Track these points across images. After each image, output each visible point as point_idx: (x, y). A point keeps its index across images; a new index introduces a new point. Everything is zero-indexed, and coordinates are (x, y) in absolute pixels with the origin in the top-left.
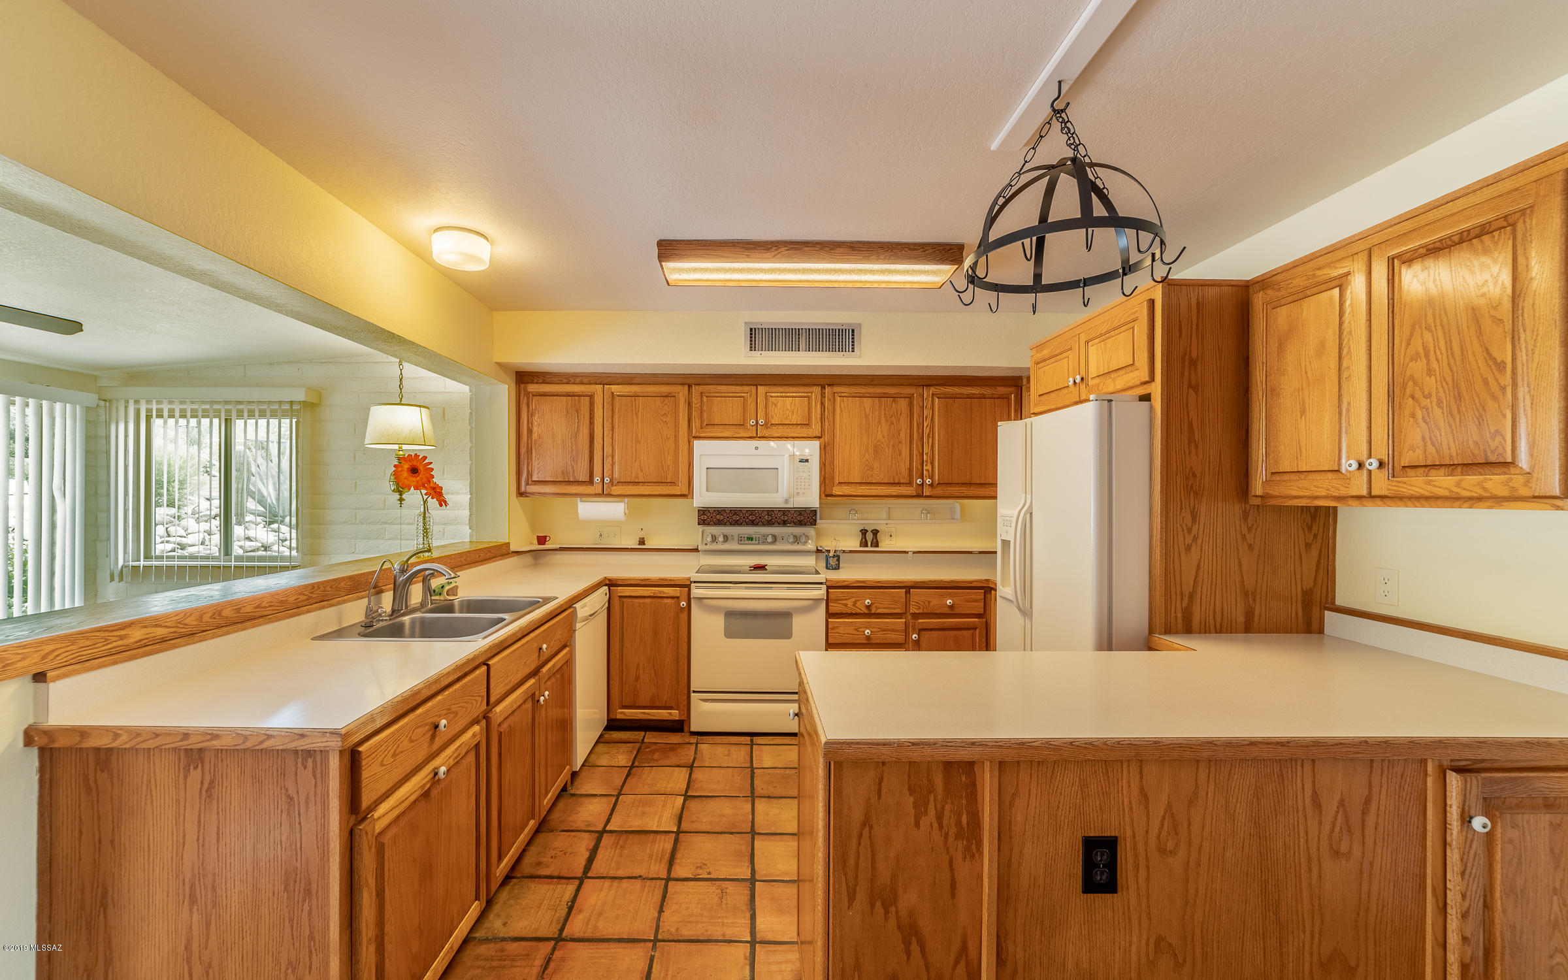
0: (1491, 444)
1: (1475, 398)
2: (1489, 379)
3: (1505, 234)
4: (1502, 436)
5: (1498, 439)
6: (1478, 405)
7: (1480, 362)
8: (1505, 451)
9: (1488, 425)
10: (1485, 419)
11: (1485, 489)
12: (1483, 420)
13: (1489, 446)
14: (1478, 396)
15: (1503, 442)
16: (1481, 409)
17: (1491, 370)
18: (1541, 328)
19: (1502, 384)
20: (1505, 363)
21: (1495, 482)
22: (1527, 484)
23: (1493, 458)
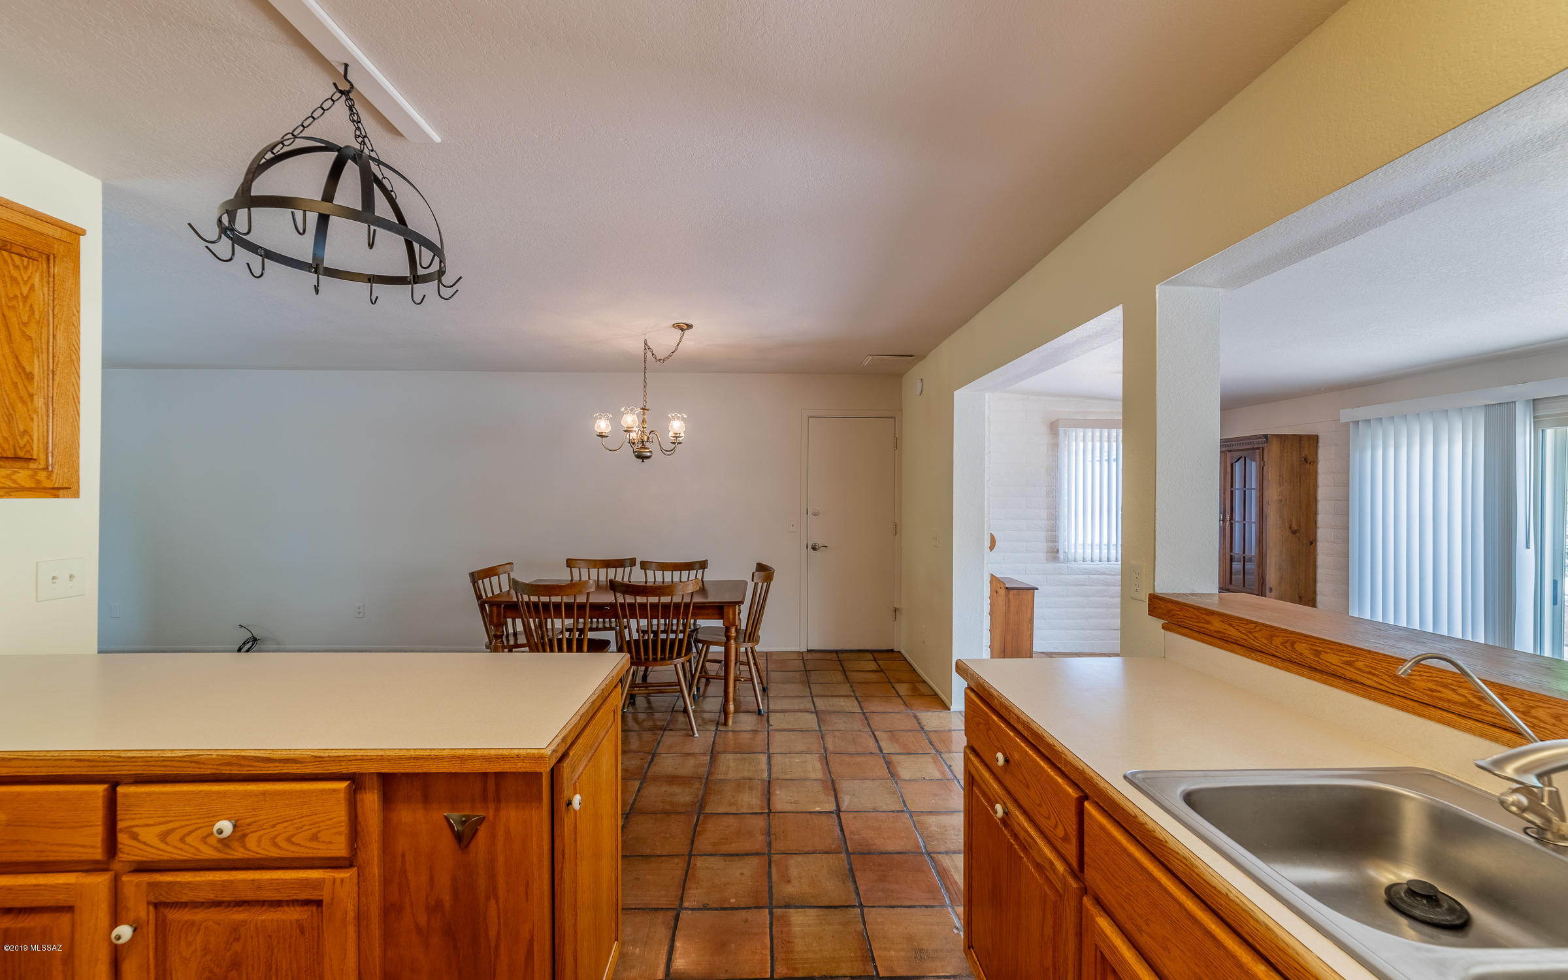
0: (20, 440)
1: (5, 397)
2: (19, 384)
3: (33, 265)
4: (30, 436)
5: (26, 438)
6: (8, 403)
7: (10, 366)
8: (32, 449)
9: (17, 424)
10: (14, 419)
11: (14, 481)
12: (12, 419)
13: (18, 443)
14: (8, 395)
15: (30, 441)
16: (11, 409)
17: (21, 377)
18: (60, 357)
19: (31, 392)
20: (33, 375)
21: (22, 476)
22: (49, 476)
23: (21, 454)
